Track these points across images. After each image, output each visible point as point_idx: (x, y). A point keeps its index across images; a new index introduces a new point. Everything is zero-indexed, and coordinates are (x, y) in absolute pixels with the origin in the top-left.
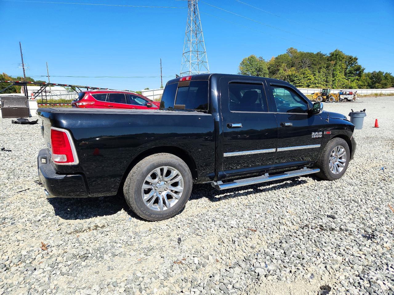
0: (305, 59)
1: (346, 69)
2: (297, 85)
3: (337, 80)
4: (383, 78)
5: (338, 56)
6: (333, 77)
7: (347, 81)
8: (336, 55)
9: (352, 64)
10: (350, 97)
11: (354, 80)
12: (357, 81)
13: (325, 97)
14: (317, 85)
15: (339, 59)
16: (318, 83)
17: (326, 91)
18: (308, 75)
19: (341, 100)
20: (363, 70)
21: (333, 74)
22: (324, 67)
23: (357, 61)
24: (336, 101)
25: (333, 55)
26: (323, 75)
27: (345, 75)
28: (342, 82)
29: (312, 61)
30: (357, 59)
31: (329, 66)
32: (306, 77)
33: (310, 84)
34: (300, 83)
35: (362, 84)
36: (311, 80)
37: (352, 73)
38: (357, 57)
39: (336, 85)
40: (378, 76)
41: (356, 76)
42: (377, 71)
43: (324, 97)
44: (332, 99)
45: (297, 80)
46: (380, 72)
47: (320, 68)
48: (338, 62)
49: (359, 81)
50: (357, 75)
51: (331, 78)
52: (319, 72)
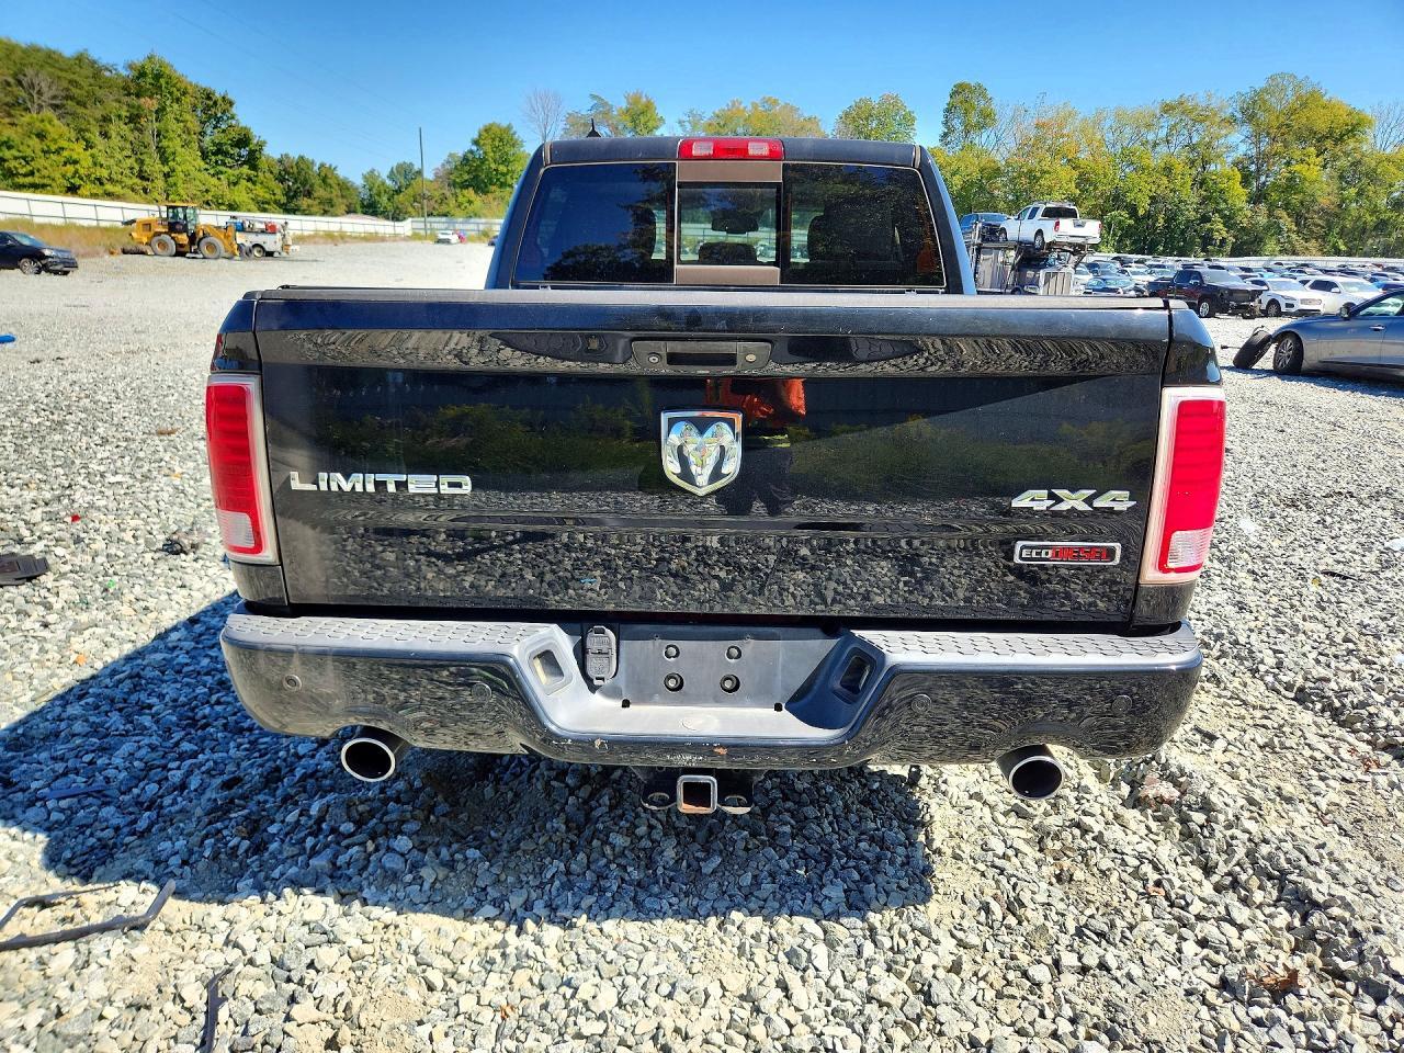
0: (30, 72)
1: (203, 134)
2: (21, 180)
3: (182, 175)
4: (317, 182)
5: (162, 81)
6: (164, 161)
7: (214, 181)
8: (158, 76)
9: (218, 120)
10: (271, 243)
11: (239, 177)
12: (249, 184)
13: (183, 238)
14: (109, 187)
15: (171, 93)
16: (110, 180)
17: (181, 216)
18: (64, 144)
19: (246, 253)
20: (261, 145)
21: (161, 151)
22: (119, 117)
23: (234, 110)
24: (226, 255)
25: (142, 74)
26: (122, 149)
27: (205, 155)
28: (197, 183)
29: (65, 84)
30: (231, 104)
31: (138, 116)
32: (53, 148)
33: (77, 181)
34: (32, 173)
35: (267, 196)
36: (78, 166)
37: (226, 154)
38: (230, 96)
39: (182, 192)
40: (299, 173)
41: (241, 165)
42: (294, 155)
43: (180, 236)
44: (212, 247)
45: (16, 158)
46: (302, 158)
47: (106, 119)
48: (168, 103)
49: (254, 183)
50: (244, 163)
51: (154, 166)
52: (105, 135)
